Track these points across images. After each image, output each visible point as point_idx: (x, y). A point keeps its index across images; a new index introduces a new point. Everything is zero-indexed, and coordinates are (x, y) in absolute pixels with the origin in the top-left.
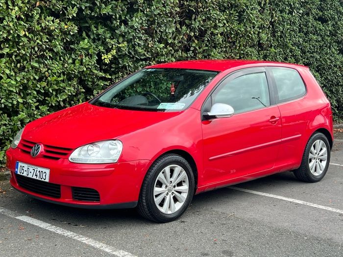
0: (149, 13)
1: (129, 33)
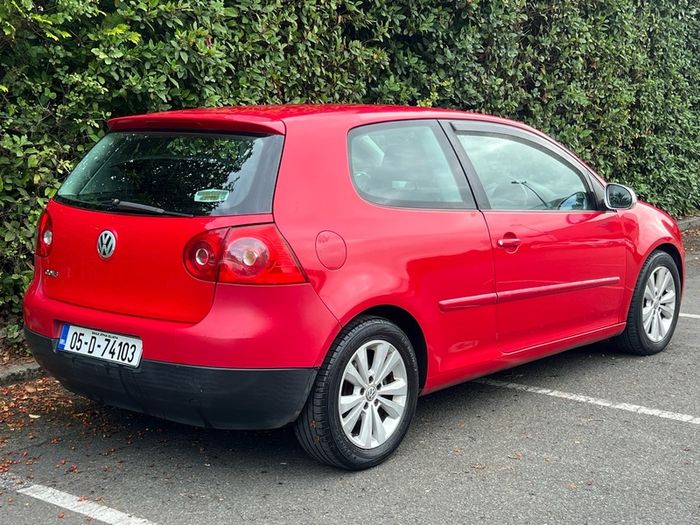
0: (485, 27)
1: (458, 62)
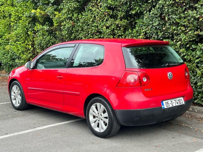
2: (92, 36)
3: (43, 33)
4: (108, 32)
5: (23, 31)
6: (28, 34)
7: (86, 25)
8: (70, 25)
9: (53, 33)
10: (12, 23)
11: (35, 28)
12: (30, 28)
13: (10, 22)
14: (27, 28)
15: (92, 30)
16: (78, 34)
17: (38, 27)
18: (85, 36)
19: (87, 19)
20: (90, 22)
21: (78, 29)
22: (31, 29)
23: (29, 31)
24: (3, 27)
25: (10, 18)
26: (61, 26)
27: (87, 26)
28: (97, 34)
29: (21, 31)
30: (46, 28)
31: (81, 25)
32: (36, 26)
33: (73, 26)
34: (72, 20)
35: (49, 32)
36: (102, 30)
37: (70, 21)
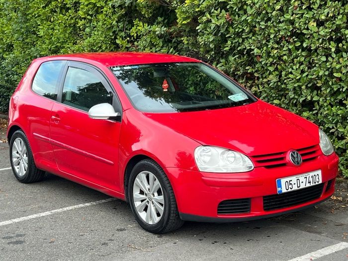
2: (276, 46)
3: (151, 41)
4: (322, 33)
5: (105, 37)
6: (115, 43)
7: (262, 20)
8: (222, 21)
9: (174, 40)
10: (79, 21)
11: (133, 32)
12: (121, 31)
13: (76, 19)
14: (114, 32)
15: (279, 31)
16: (241, 41)
17: (141, 27)
18: (259, 45)
19: (265, 5)
20: (274, 13)
21: (241, 30)
22: (123, 34)
23: (118, 37)
24: (60, 31)
25: (76, 11)
26: (198, 24)
27: (266, 23)
28: (291, 40)
29: (101, 39)
30: (158, 29)
31: (249, 19)
32: (135, 27)
33: (230, 24)
34: (227, 11)
35: (164, 39)
36: (308, 29)
37: (221, 12)
